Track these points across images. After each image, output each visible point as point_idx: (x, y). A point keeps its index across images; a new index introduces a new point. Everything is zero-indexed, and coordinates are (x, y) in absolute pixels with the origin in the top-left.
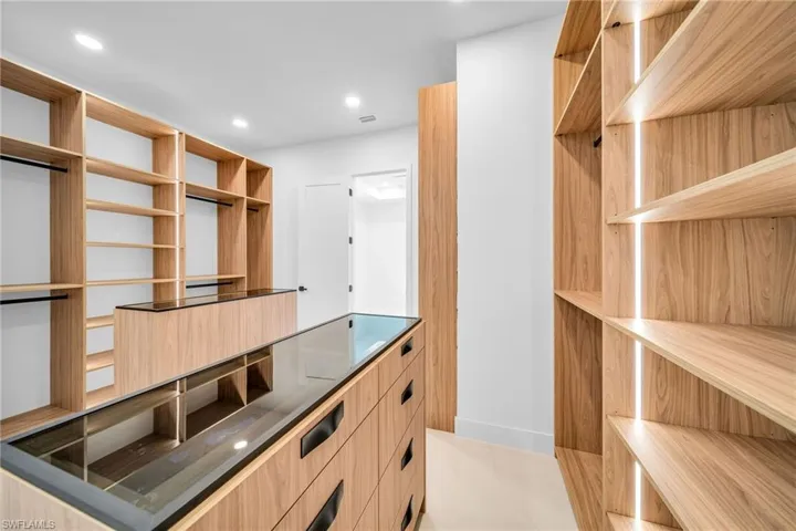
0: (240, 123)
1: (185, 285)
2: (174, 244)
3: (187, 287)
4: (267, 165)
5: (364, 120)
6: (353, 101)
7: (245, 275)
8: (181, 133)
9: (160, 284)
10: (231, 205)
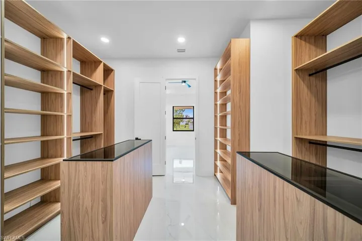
0: (105, 40)
1: (72, 139)
2: (62, 111)
3: (73, 140)
4: (113, 68)
5: (180, 51)
6: (181, 40)
7: (103, 132)
8: (69, 38)
9: (47, 141)
10: (92, 89)
